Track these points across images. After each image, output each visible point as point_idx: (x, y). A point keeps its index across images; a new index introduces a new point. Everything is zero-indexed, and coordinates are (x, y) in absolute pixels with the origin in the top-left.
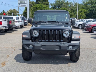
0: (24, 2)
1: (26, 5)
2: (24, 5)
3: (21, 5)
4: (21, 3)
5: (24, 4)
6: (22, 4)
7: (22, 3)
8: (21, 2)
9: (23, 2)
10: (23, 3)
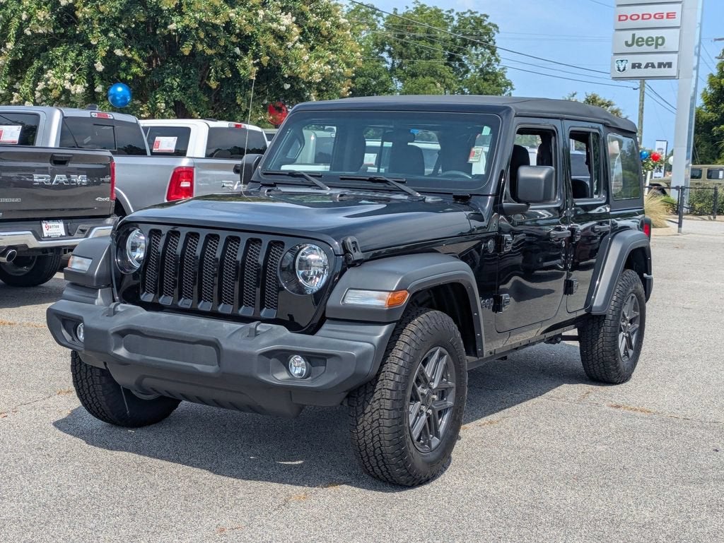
0: (659, 42)
1: (669, 65)
2: (660, 65)
3: (634, 66)
4: (635, 48)
5: (656, 59)
6: (644, 60)
7: (645, 48)
8: (637, 41)
9: (648, 41)
10: (652, 49)
